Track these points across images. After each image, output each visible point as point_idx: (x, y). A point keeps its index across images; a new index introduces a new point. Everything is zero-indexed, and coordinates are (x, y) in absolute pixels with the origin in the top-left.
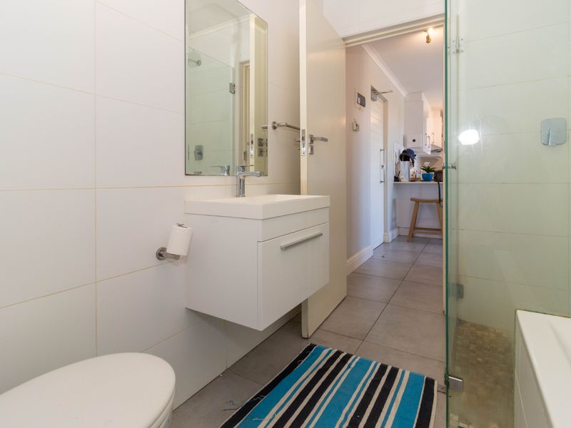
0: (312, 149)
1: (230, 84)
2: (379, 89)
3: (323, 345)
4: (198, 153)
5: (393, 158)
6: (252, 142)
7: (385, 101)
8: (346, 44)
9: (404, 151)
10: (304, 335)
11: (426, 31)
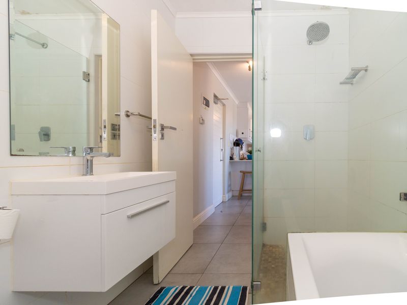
0: (163, 135)
1: (84, 73)
2: (219, 97)
3: (171, 286)
4: (44, 135)
5: (229, 144)
6: (105, 127)
7: (224, 105)
8: (194, 59)
9: (236, 140)
10: (155, 282)
11: (248, 62)
